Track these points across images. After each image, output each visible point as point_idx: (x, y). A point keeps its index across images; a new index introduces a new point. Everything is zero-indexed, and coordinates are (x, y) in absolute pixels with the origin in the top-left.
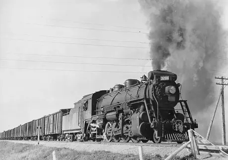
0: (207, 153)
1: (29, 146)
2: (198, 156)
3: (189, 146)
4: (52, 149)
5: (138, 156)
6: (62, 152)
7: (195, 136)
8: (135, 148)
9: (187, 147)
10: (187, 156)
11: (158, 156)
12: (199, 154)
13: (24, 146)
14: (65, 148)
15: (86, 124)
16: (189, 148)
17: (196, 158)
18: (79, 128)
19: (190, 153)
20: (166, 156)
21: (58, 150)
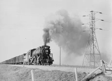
0: (110, 72)
1: (19, 67)
2: (105, 74)
3: (101, 68)
4: (31, 69)
5: (74, 73)
6: (36, 71)
7: (104, 63)
8: (73, 69)
9: (100, 69)
10: (100, 73)
11: (85, 73)
12: (106, 72)
13: (17, 67)
14: (37, 69)
15: (29, 59)
16: (101, 69)
17: (104, 74)
18: (28, 61)
19: (101, 72)
20: (89, 73)
21: (34, 69)
